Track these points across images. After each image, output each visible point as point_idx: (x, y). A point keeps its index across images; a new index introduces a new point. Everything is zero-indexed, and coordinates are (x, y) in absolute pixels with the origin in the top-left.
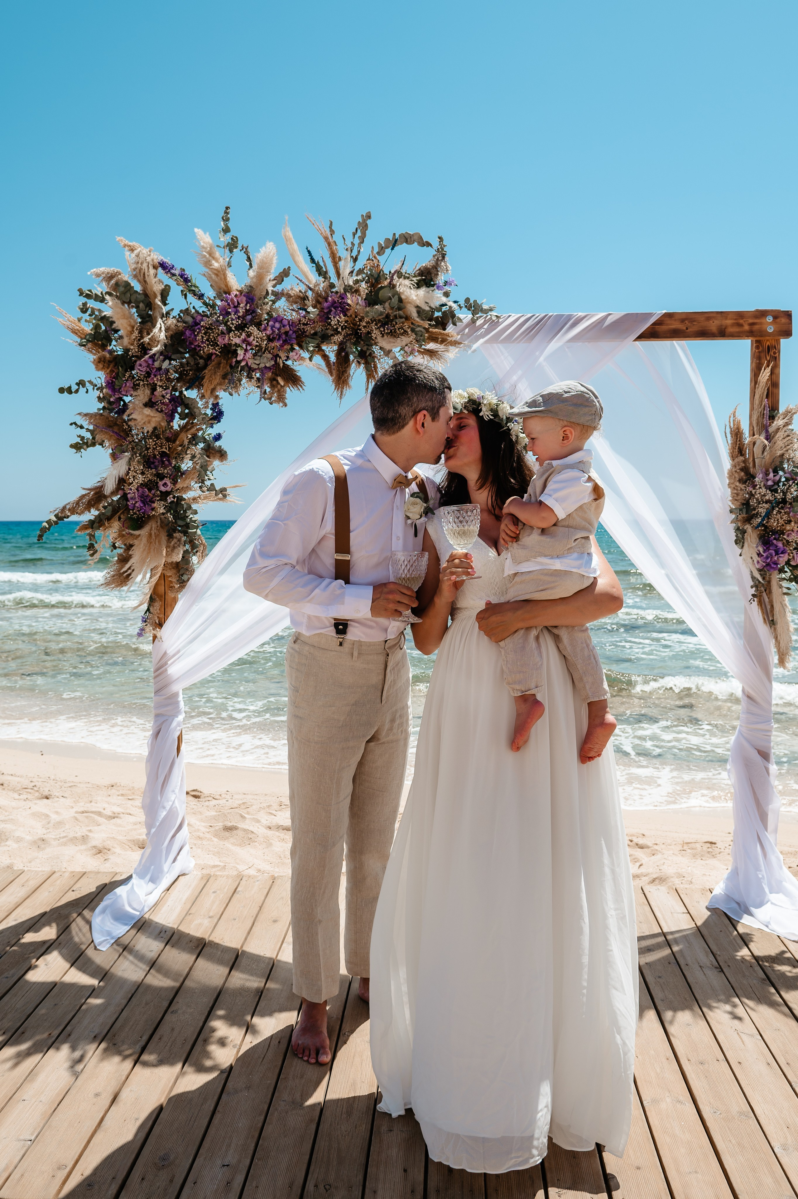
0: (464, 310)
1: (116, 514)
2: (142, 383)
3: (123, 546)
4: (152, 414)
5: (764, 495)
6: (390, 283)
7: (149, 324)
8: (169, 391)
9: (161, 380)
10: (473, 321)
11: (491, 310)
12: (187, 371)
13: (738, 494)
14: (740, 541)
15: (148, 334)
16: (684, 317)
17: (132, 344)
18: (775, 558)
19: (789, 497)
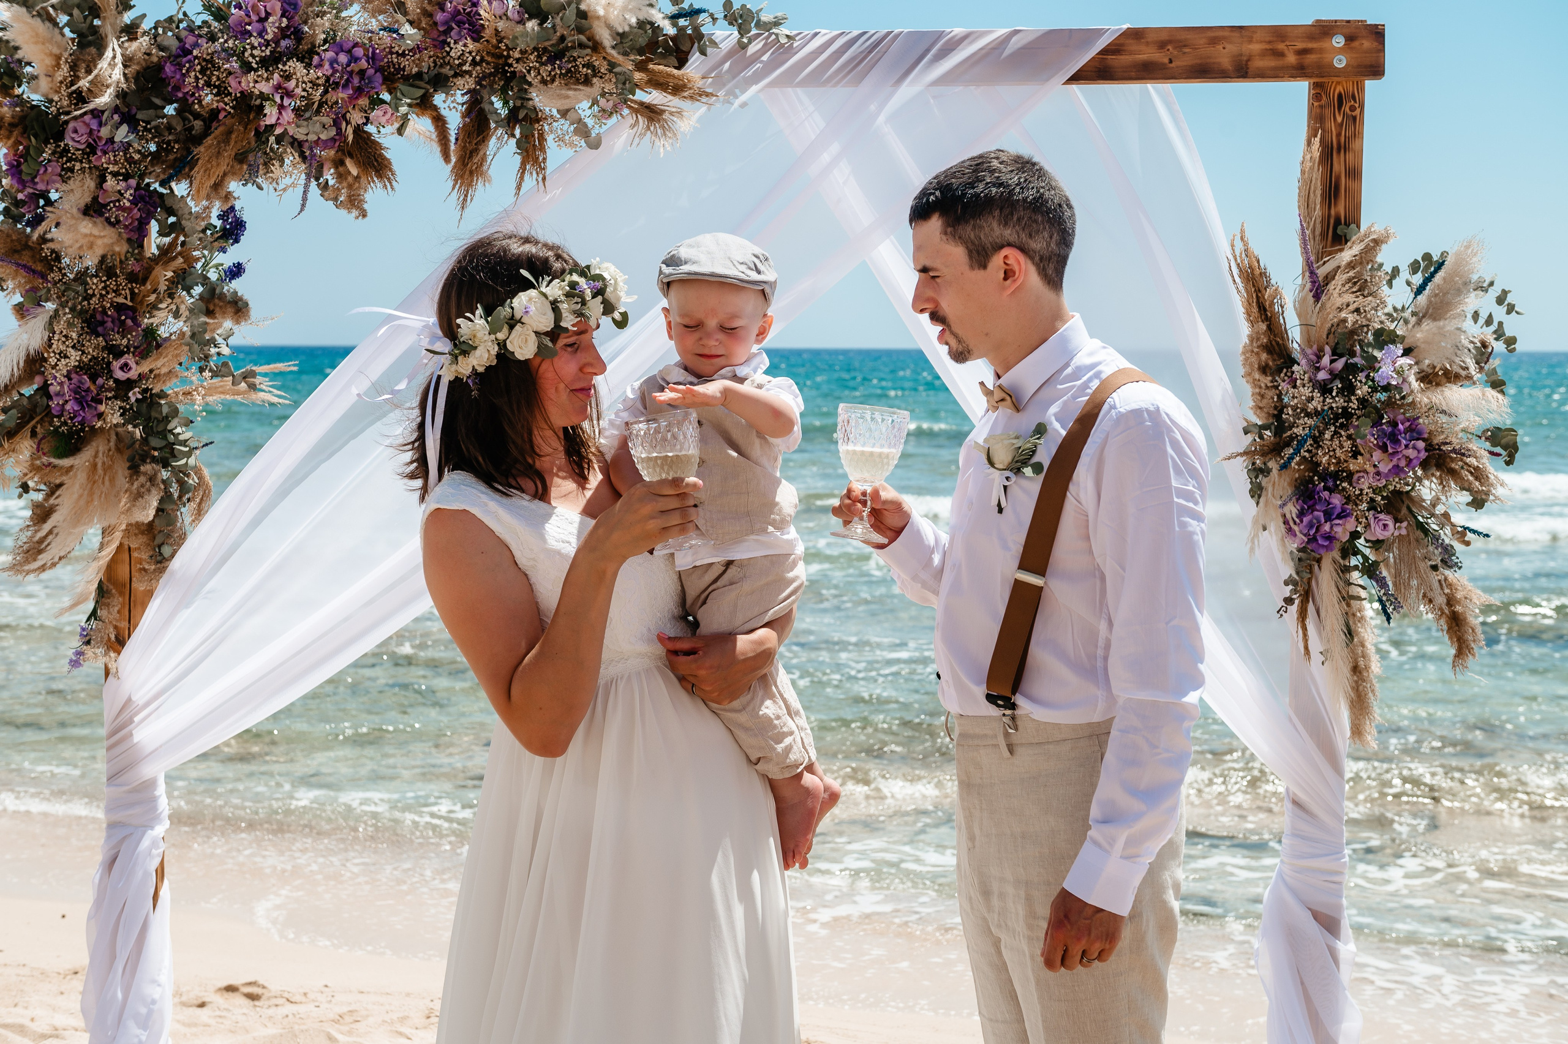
0: (722, 23)
1: (28, 422)
2: (78, 166)
3: (43, 487)
4: (96, 232)
5: (1310, 399)
7: (93, 50)
8: (133, 182)
9: (116, 163)
10: (743, 47)
11: (777, 23)
12: (168, 143)
14: (1257, 492)
15: (89, 71)
16: (1164, 37)
17: (58, 92)
18: (1327, 527)
19: (1354, 404)
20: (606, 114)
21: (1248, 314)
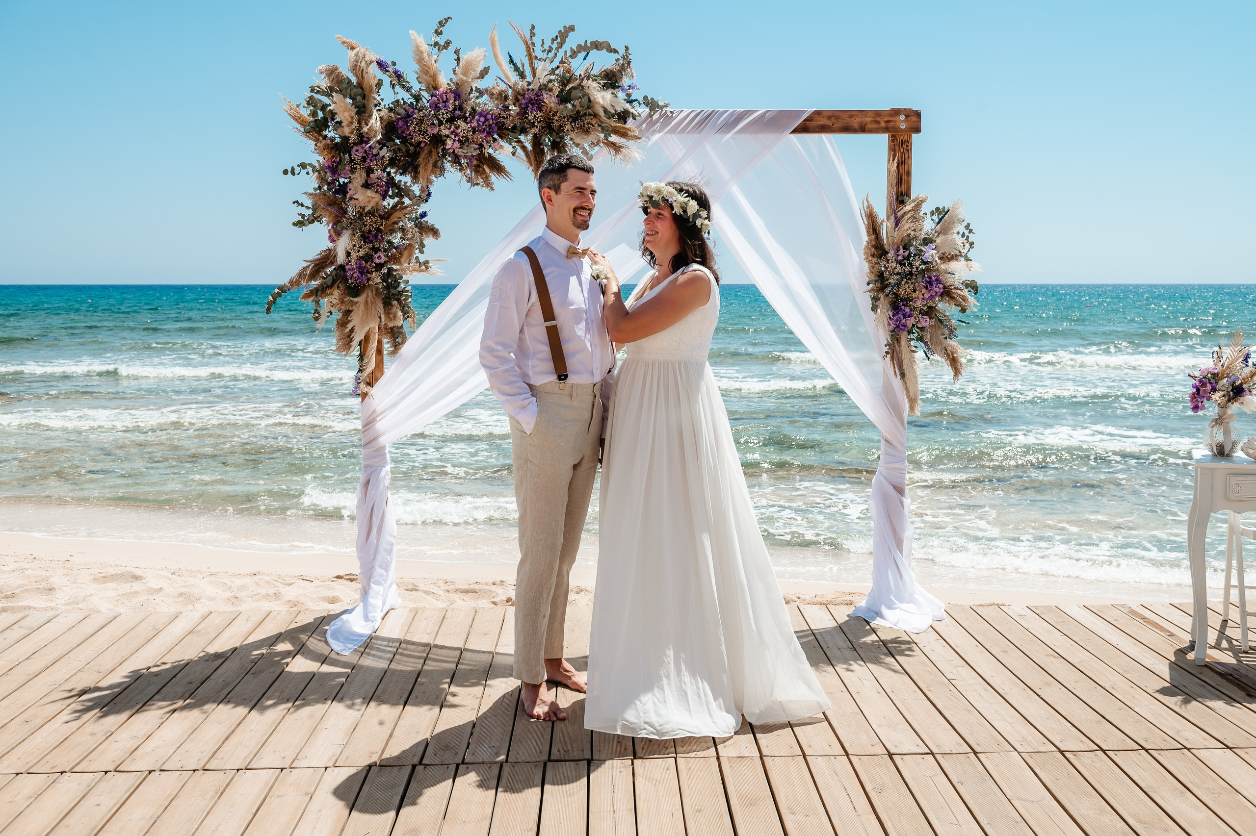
0: (643, 105)
1: (335, 283)
2: (358, 167)
3: (341, 312)
5: (895, 268)
6: (580, 85)
7: (365, 114)
9: (377, 165)
10: (650, 116)
11: (666, 106)
12: (399, 157)
13: (874, 267)
14: (874, 308)
15: (367, 125)
16: (830, 114)
17: (351, 133)
18: (904, 321)
19: (914, 270)
20: (593, 145)
21: (868, 232)
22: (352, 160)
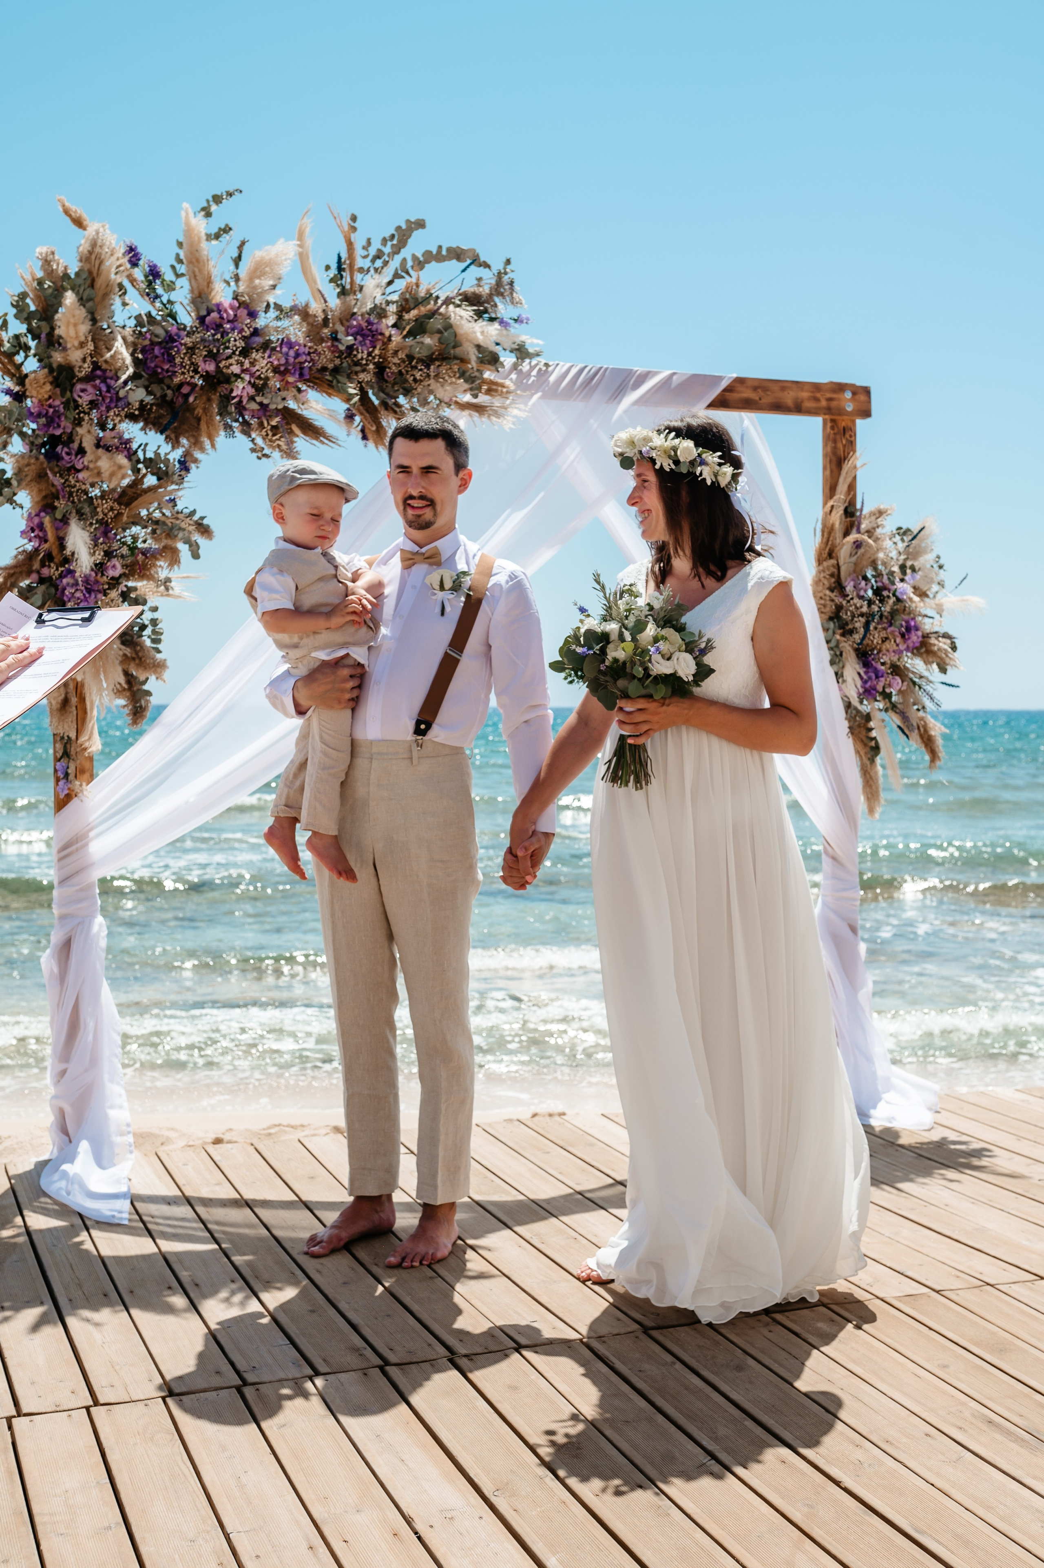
2: (86, 417)
5: (860, 607)
6: (436, 311)
9: (118, 415)
13: (825, 606)
14: (835, 662)
16: (756, 384)
18: (875, 683)
19: (888, 609)
22: (77, 406)
